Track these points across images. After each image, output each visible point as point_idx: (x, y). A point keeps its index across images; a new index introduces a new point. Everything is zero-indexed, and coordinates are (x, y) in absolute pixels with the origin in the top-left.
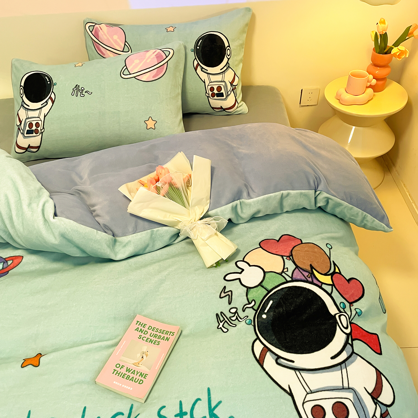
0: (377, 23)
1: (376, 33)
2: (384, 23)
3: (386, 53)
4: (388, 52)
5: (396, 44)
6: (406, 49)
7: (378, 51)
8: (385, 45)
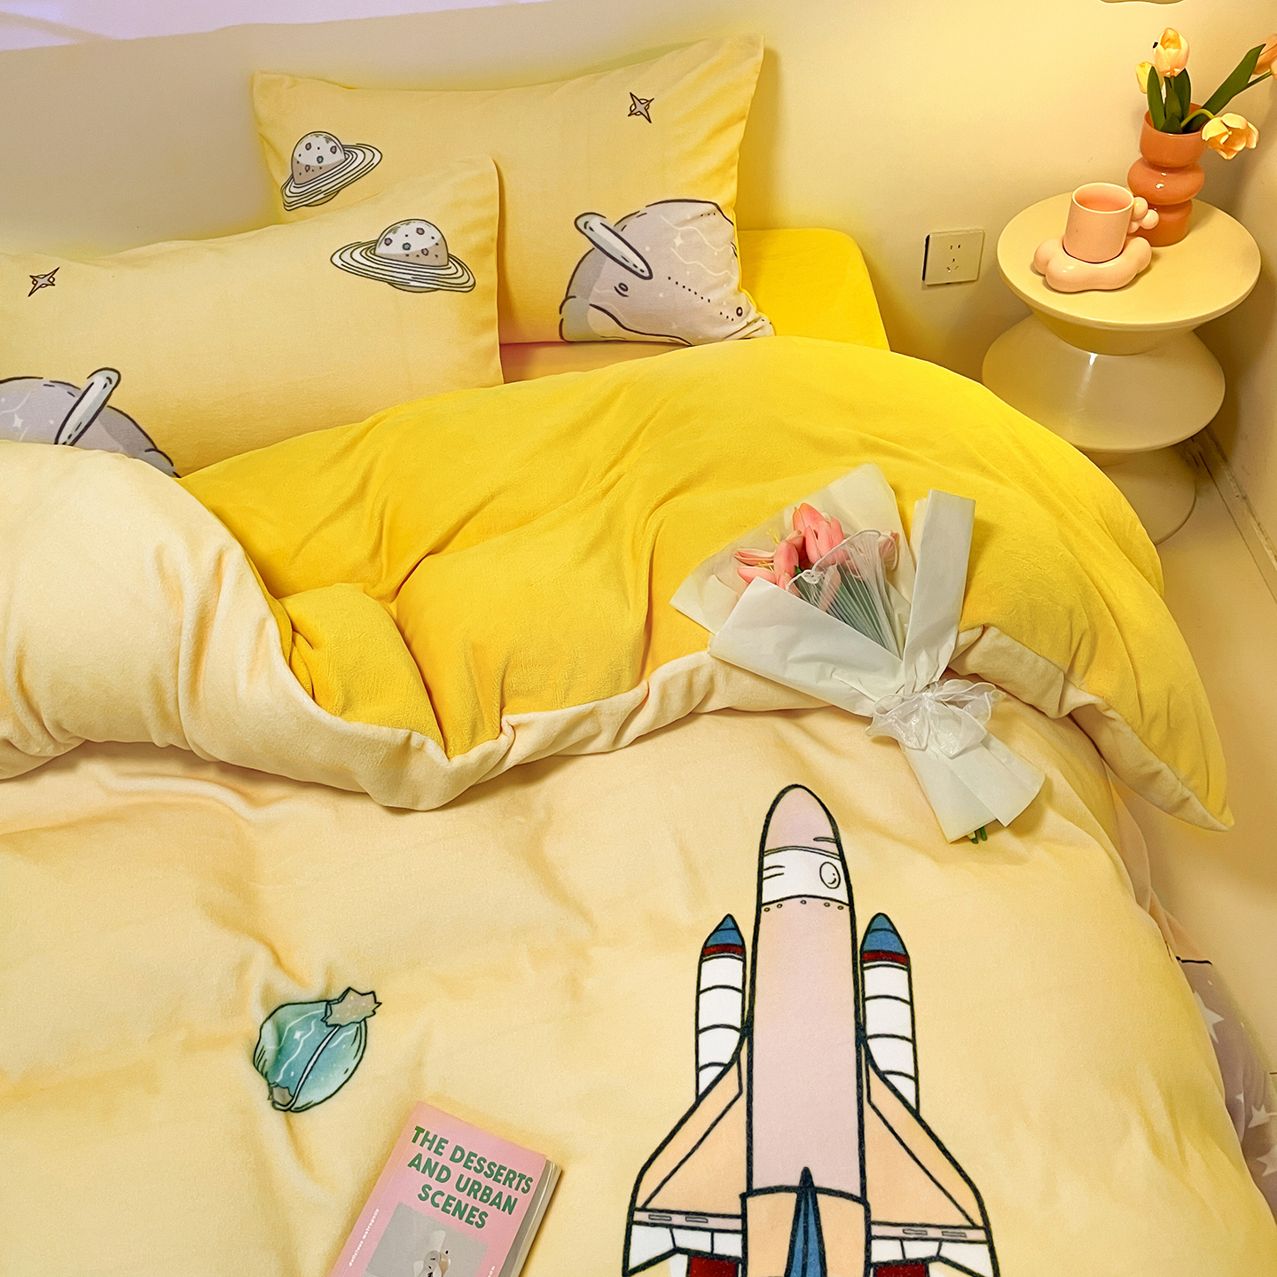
0: (1156, 44)
1: (1153, 68)
2: (1175, 42)
3: (1187, 130)
4: (1194, 127)
5: (1217, 103)
6: (1250, 125)
7: (1162, 121)
8: (1182, 106)
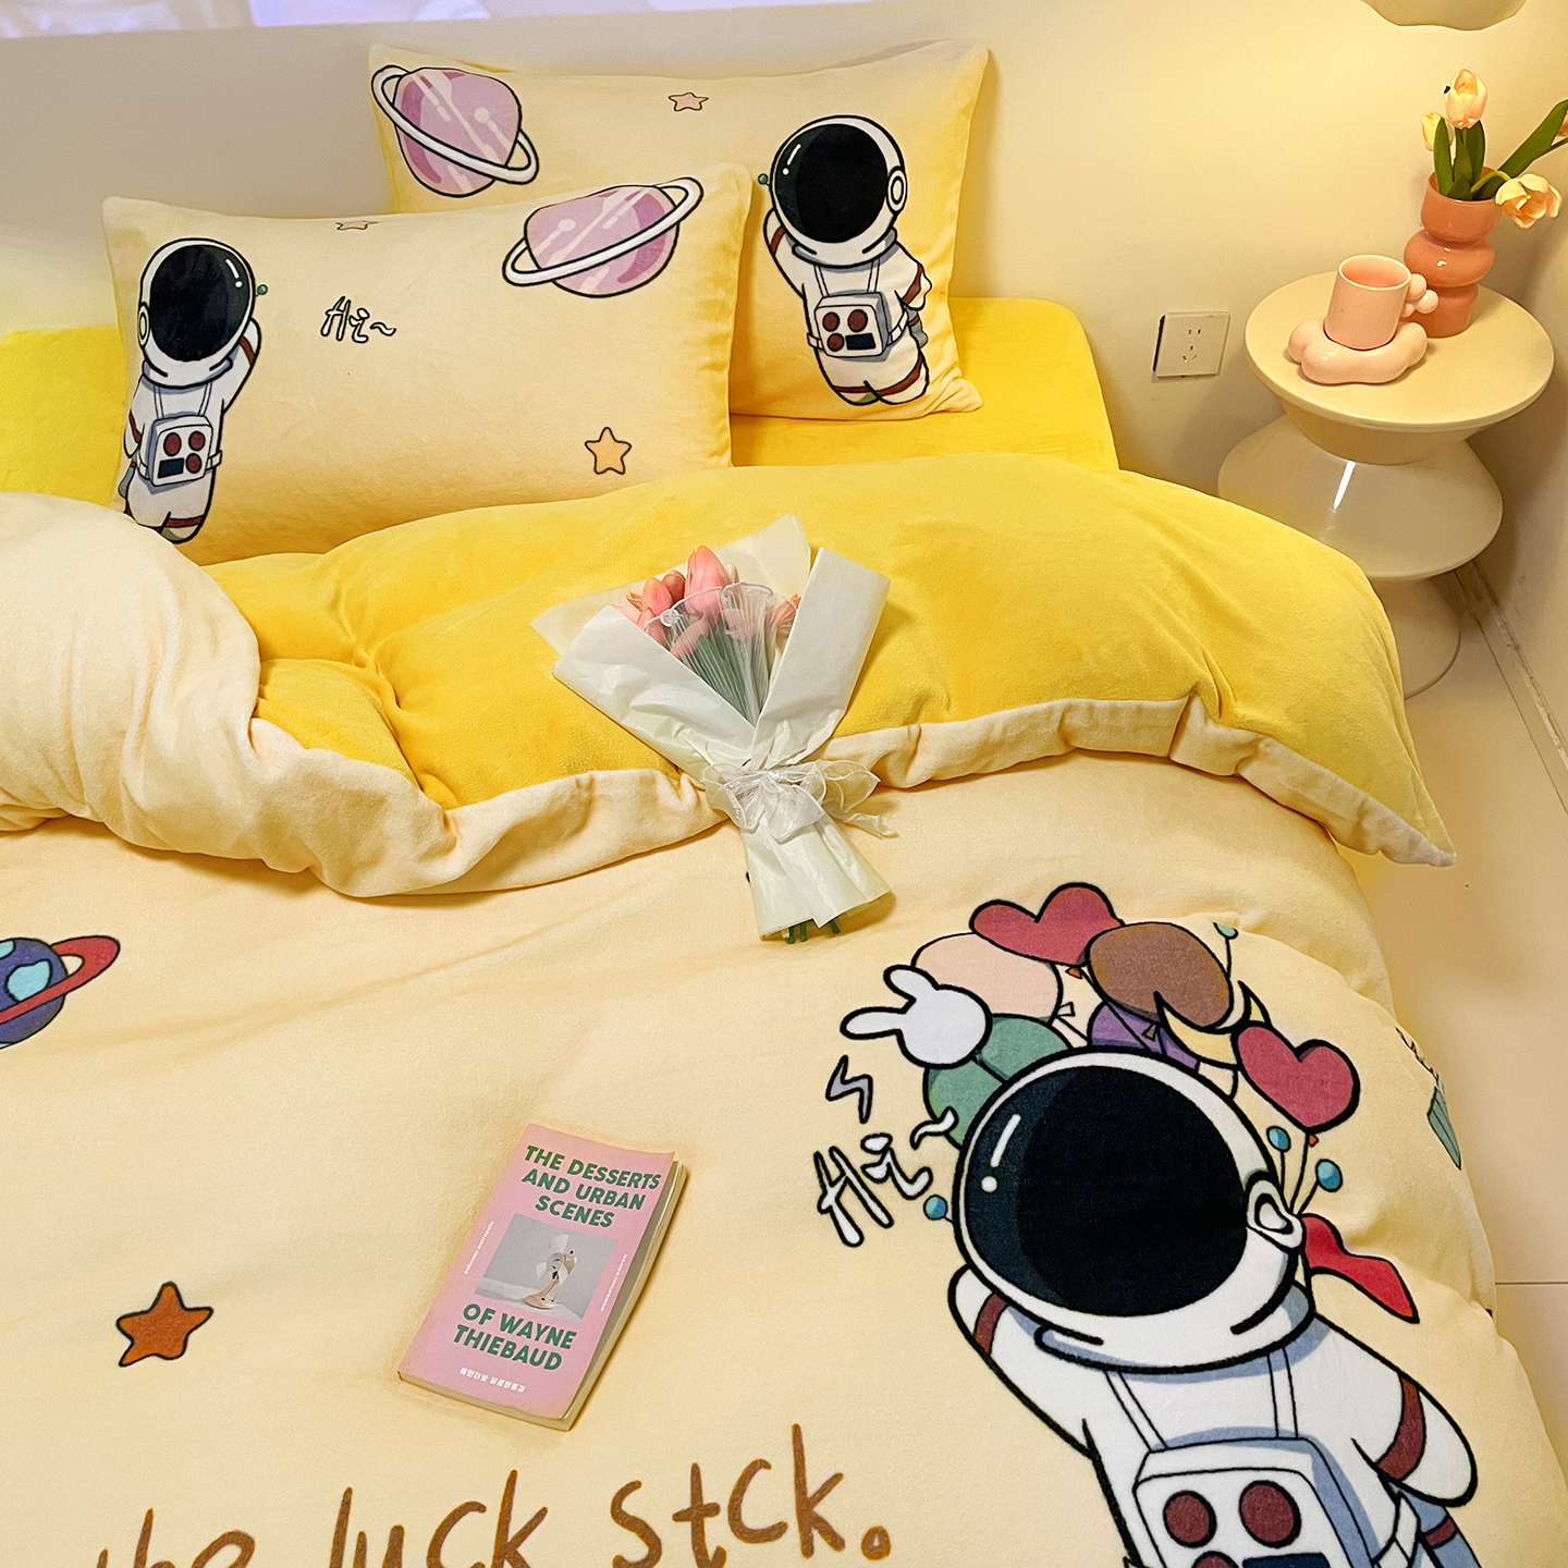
0: (1448, 89)
1: (1442, 120)
2: (1472, 87)
3: (1477, 197)
4: (1485, 194)
5: (1515, 166)
6: (1552, 189)
7: (1449, 185)
8: (1473, 167)
